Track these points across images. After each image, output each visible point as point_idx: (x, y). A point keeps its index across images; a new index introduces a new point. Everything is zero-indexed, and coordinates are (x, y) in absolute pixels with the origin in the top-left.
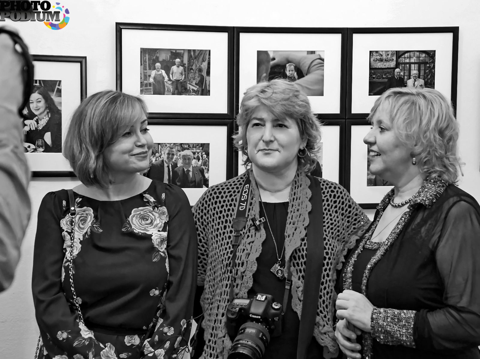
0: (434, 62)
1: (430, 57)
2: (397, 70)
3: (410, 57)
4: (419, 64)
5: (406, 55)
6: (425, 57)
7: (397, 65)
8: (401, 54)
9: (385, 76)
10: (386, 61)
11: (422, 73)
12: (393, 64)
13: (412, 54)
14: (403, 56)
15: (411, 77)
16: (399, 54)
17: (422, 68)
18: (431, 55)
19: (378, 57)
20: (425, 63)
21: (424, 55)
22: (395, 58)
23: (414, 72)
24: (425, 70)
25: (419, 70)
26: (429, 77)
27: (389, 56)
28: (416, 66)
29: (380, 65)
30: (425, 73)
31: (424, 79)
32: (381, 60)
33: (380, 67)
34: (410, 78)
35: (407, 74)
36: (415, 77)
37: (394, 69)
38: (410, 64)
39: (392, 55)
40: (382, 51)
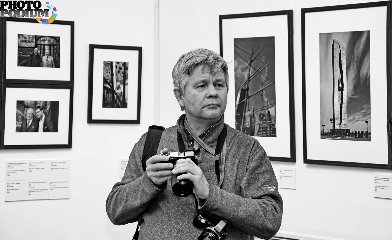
0: (59, 45)
1: (57, 41)
2: (36, 49)
3: (44, 41)
4: (50, 45)
5: (42, 39)
6: (54, 41)
7: (36, 45)
8: (38, 38)
9: (28, 52)
10: (29, 42)
11: (52, 52)
12: (33, 45)
13: (45, 38)
14: (40, 40)
15: (45, 54)
16: (37, 38)
17: (52, 49)
18: (57, 39)
19: (23, 39)
20: (54, 45)
21: (53, 40)
22: (34, 40)
24: (54, 50)
26: (56, 55)
27: (31, 39)
28: (48, 47)
29: (24, 45)
30: (54, 52)
31: (53, 57)
32: (25, 41)
34: (44, 55)
35: (42, 52)
36: (48, 54)
38: (44, 45)
39: (33, 38)
40: (26, 35)
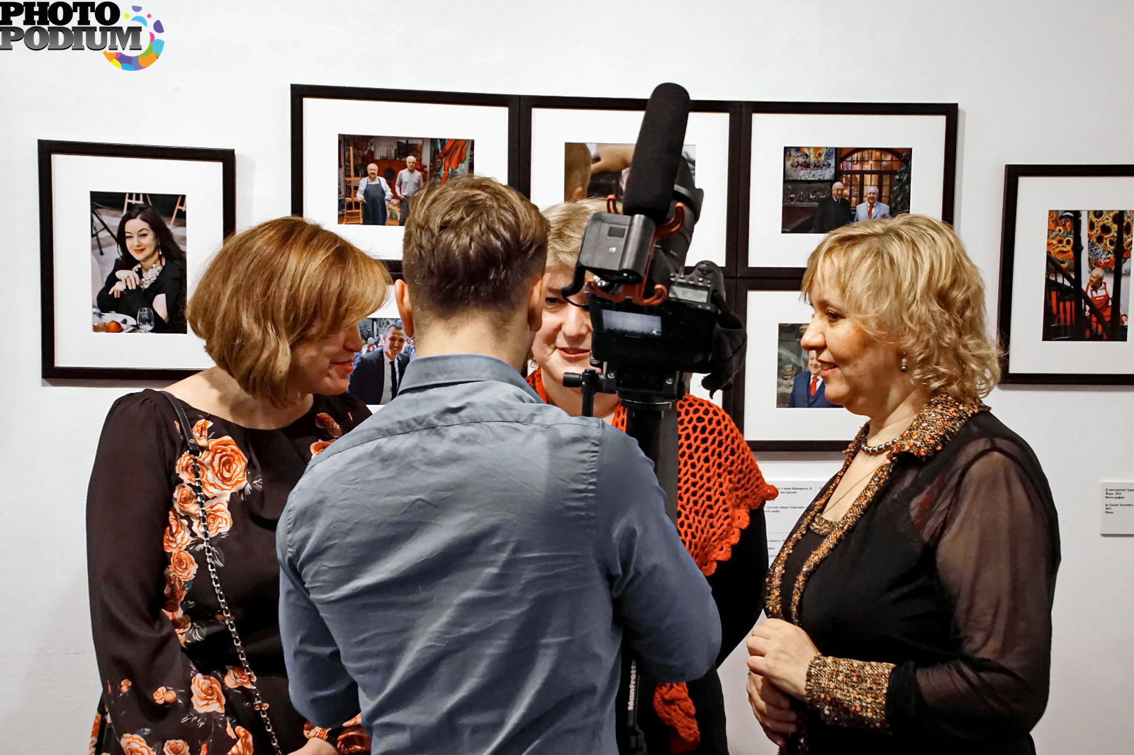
0: (908, 171)
1: (901, 161)
2: (838, 185)
3: (862, 161)
4: (880, 174)
5: (855, 156)
6: (892, 160)
7: (838, 176)
8: (844, 153)
9: (813, 195)
10: (817, 166)
11: (885, 192)
12: (828, 174)
13: (866, 155)
14: (849, 159)
15: (865, 199)
16: (841, 154)
17: (886, 182)
18: (903, 156)
19: (801, 160)
20: (892, 173)
21: (889, 157)
22: (832, 162)
23: (870, 189)
24: (891, 186)
25: (880, 186)
26: (899, 199)
27: (823, 158)
28: (875, 177)
29: (803, 174)
30: (891, 192)
31: (889, 204)
32: (806, 165)
33: (803, 178)
34: (861, 201)
35: (856, 192)
36: (873, 198)
37: (832, 182)
38: (862, 173)
39: (828, 155)
40: (809, 148)
